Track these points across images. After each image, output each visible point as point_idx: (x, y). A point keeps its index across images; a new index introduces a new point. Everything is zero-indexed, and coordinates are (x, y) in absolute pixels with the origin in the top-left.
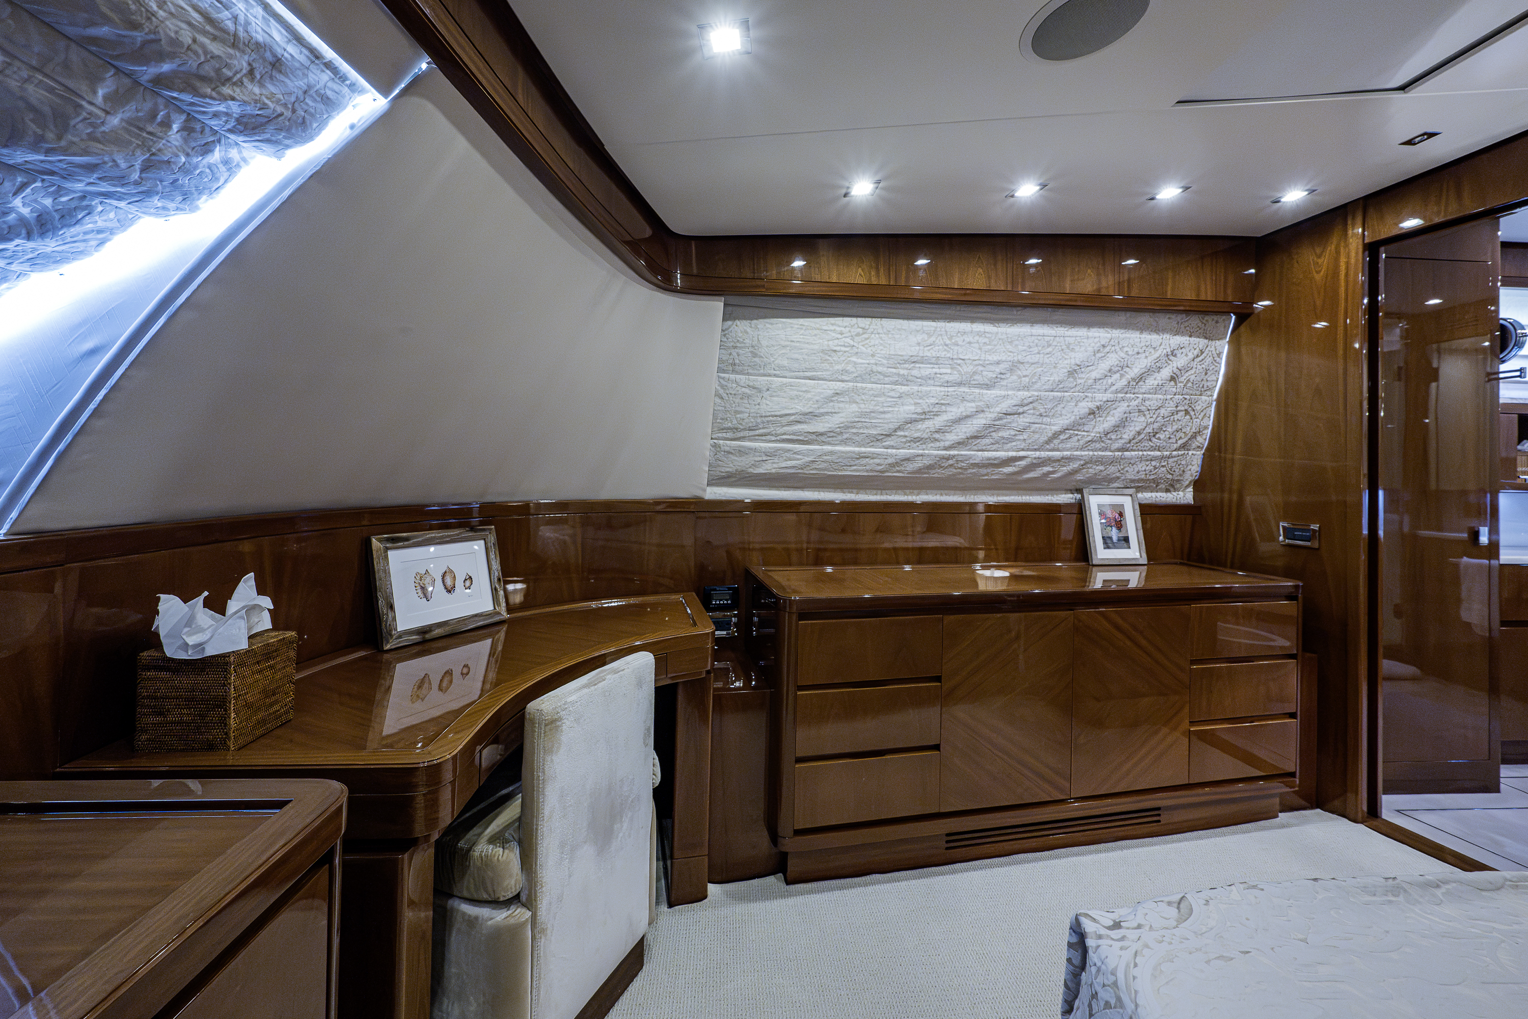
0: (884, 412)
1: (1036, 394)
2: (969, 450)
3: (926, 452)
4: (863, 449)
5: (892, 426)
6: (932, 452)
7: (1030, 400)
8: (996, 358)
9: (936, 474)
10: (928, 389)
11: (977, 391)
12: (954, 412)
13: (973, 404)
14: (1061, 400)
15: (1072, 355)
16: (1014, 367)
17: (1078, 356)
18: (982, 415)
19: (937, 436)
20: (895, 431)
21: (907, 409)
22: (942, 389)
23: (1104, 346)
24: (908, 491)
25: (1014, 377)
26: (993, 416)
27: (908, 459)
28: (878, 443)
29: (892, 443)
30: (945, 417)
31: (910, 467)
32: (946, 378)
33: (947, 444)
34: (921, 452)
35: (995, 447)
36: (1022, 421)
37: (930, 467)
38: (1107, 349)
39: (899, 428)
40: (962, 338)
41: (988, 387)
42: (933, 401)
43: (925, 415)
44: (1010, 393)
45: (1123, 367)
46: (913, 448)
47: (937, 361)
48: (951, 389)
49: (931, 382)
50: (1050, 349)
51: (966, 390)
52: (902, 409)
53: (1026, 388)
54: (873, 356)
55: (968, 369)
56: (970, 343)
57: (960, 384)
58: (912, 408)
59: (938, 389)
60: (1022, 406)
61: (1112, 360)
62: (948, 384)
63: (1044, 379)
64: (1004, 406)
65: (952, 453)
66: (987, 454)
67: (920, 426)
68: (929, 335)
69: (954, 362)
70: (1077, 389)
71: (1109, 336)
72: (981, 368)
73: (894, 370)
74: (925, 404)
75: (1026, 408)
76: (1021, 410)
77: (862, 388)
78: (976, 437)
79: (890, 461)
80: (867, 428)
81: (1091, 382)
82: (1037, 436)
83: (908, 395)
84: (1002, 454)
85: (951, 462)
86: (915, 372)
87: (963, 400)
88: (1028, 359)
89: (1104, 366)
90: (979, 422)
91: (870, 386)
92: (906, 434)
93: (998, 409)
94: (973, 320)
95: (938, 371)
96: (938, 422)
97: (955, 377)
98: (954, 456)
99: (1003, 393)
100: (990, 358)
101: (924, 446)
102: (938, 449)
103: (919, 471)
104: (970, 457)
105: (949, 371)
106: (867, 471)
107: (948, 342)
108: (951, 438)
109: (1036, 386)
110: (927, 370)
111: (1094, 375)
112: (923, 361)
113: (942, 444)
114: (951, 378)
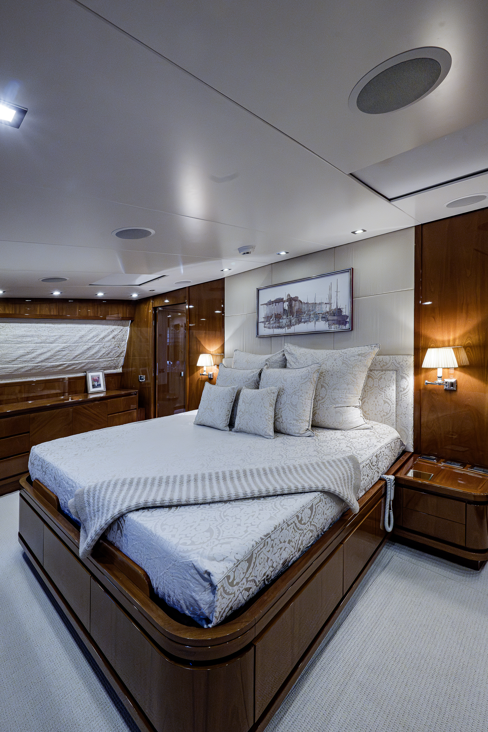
0: (12, 353)
1: (69, 344)
2: (45, 363)
3: (29, 365)
4: (3, 366)
5: (15, 358)
6: (31, 365)
7: (67, 346)
8: (54, 334)
9: (33, 371)
10: (29, 345)
11: (48, 345)
12: (39, 352)
13: (46, 349)
14: (77, 346)
15: (81, 332)
16: (61, 337)
17: (83, 333)
18: (50, 352)
19: (33, 359)
20: (17, 359)
21: (21, 352)
22: (35, 345)
23: (91, 330)
24: (23, 378)
25: (61, 340)
26: (54, 352)
27: (22, 368)
28: (10, 364)
29: (15, 363)
30: (36, 354)
31: (23, 370)
32: (36, 341)
33: (37, 362)
34: (27, 365)
35: (55, 361)
36: (64, 353)
37: (30, 370)
38: (92, 331)
39: (18, 358)
40: (41, 329)
41: (51, 343)
42: (31, 348)
43: (28, 353)
44: (59, 345)
45: (97, 336)
46: (24, 364)
47: (32, 336)
48: (38, 345)
49: (30, 343)
50: (73, 331)
51: (44, 344)
52: (19, 352)
53: (65, 343)
54: (7, 335)
55: (44, 338)
56: (44, 330)
57: (41, 343)
58: (23, 351)
59: (33, 345)
60: (64, 348)
61: (94, 333)
62: (37, 343)
63: (71, 340)
64: (58, 349)
65: (39, 364)
66: (52, 364)
67: (27, 357)
68: (29, 328)
69: (38, 336)
70: (83, 342)
71: (92, 327)
72: (49, 338)
73: (15, 340)
74: (28, 350)
75: (65, 349)
76: (64, 350)
77: (2, 346)
78: (48, 359)
79: (14, 369)
80: (5, 359)
81: (87, 340)
82: (70, 357)
83: (21, 347)
84: (58, 363)
85: (39, 367)
86: (24, 340)
87: (43, 348)
88: (66, 334)
89: (91, 335)
90: (48, 354)
91: (6, 345)
92: (21, 360)
93: (55, 350)
94: (45, 323)
95: (33, 339)
96: (33, 355)
97: (39, 341)
98: (40, 365)
99: (57, 345)
100: (52, 334)
101: (28, 363)
102: (34, 364)
103: (27, 371)
104: (46, 365)
105: (37, 339)
106: (5, 373)
107: (36, 330)
108: (39, 360)
109: (69, 342)
110: (29, 339)
111: (88, 338)
112: (27, 336)
113: (35, 362)
114: (38, 341)
